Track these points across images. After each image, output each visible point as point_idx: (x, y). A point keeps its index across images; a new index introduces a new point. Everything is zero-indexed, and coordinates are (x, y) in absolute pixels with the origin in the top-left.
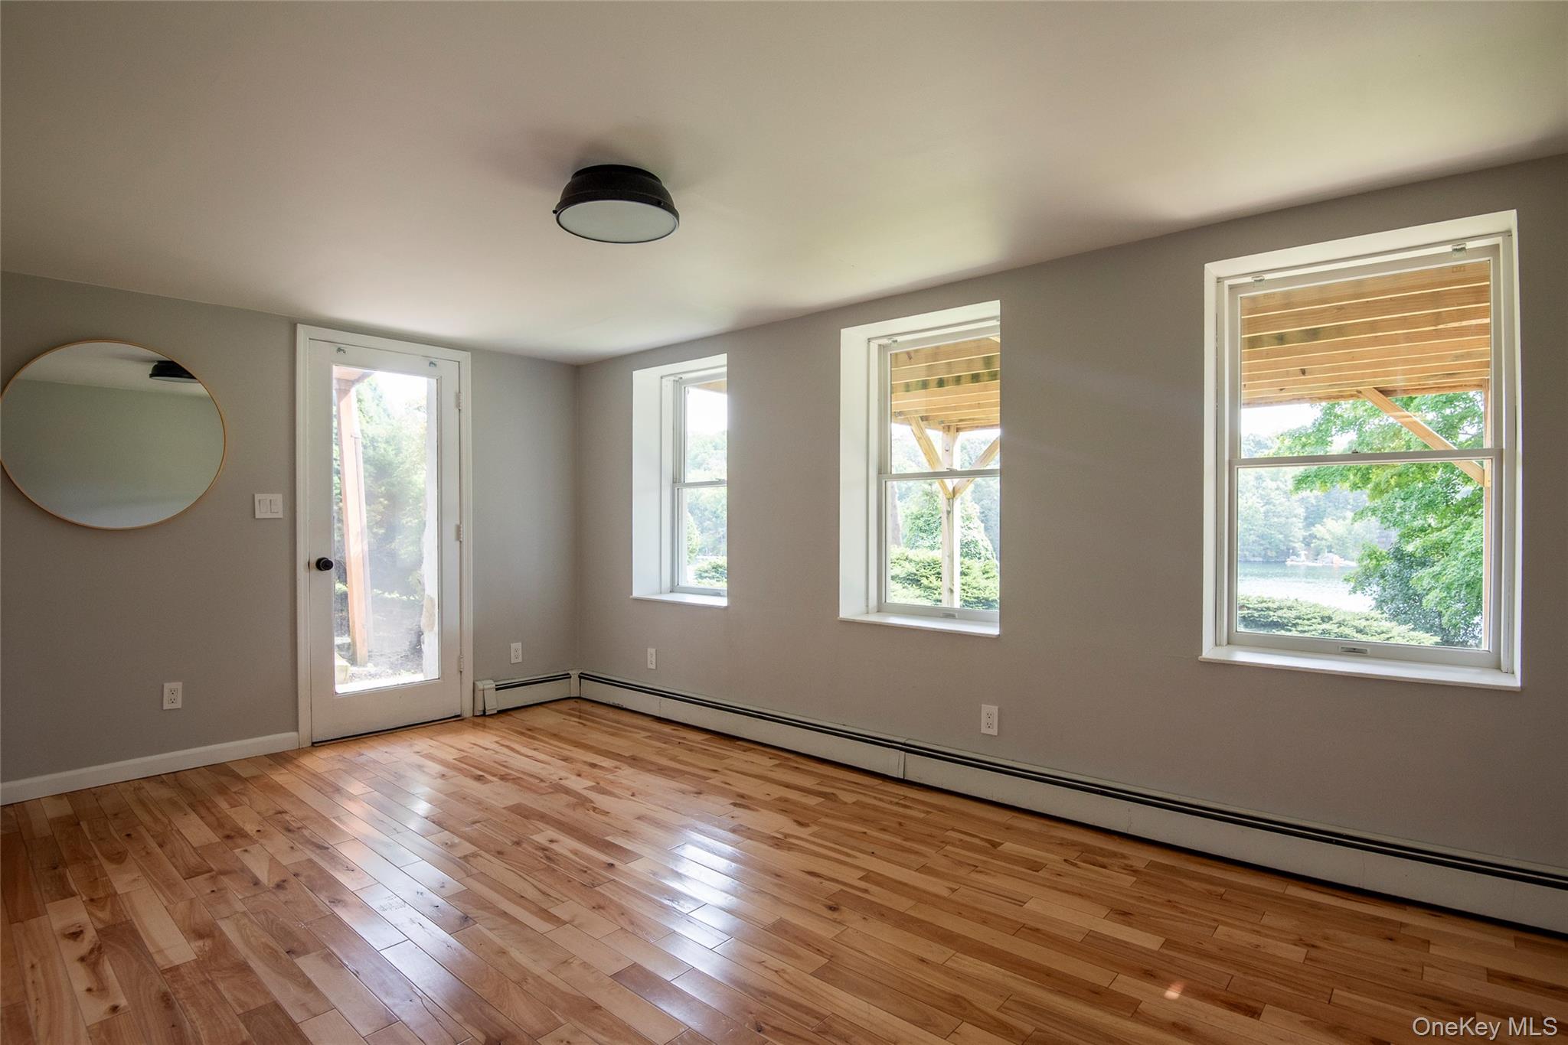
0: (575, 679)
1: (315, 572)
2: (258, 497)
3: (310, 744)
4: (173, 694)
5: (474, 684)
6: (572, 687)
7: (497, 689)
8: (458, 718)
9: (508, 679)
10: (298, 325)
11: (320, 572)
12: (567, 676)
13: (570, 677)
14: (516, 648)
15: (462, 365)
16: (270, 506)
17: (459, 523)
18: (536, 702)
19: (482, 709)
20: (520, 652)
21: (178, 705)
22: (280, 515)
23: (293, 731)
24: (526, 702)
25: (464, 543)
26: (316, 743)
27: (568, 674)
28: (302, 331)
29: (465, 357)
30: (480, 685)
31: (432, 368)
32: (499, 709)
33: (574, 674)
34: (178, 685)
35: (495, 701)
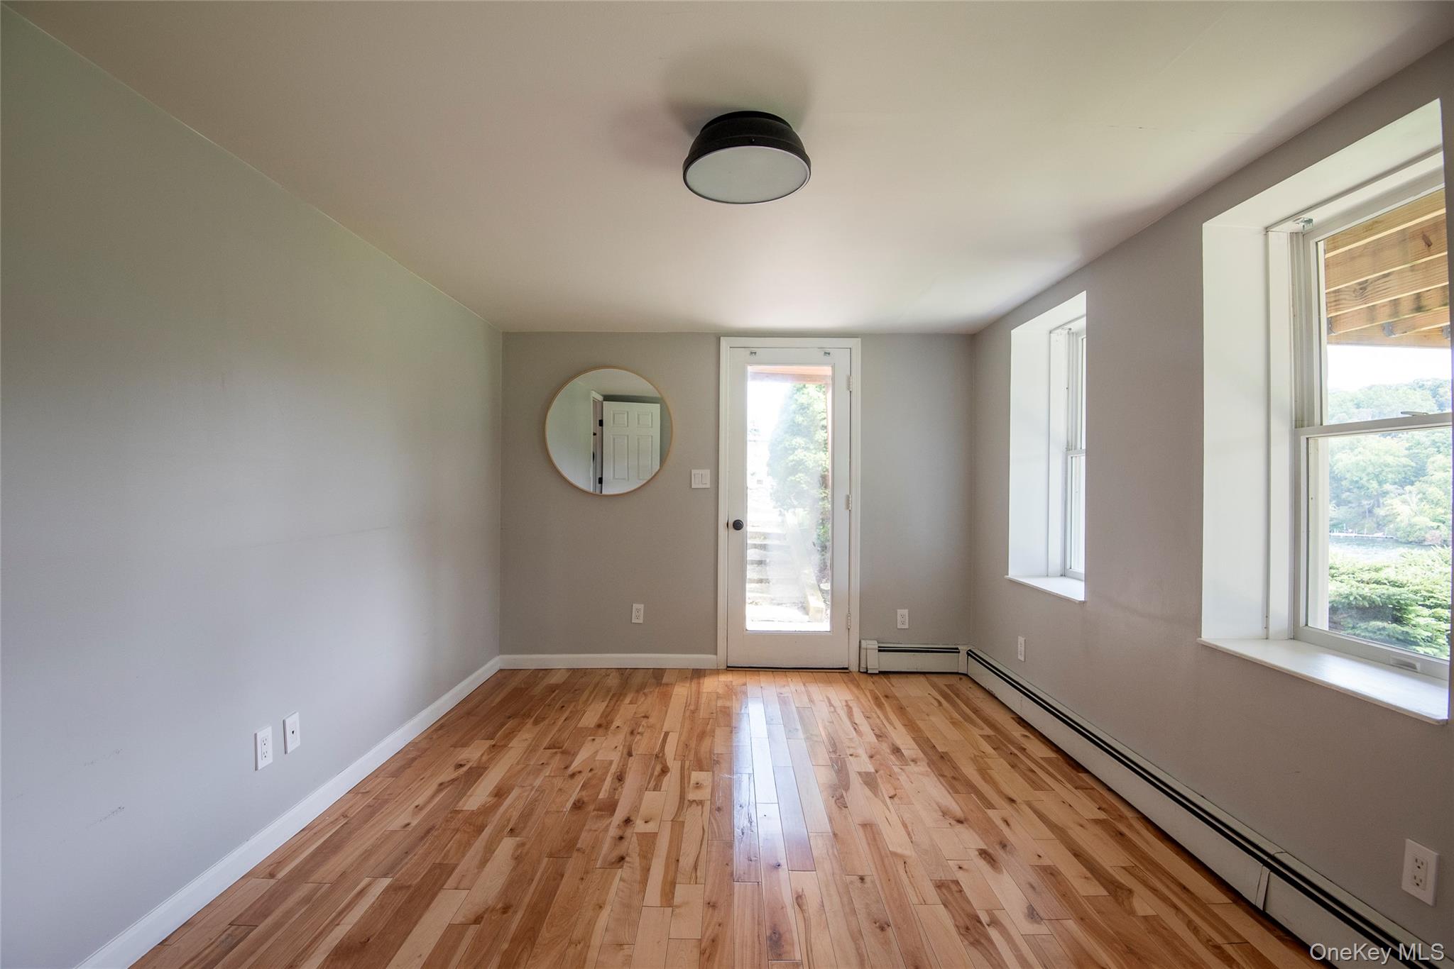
0: (963, 655)
1: (732, 530)
2: (693, 472)
3: (725, 667)
4: (638, 613)
5: (860, 642)
6: (959, 663)
7: (879, 651)
8: (844, 670)
9: (894, 643)
10: (722, 338)
11: (735, 531)
12: (956, 651)
13: (959, 652)
14: (902, 614)
15: (853, 351)
16: (701, 478)
17: (848, 494)
18: (919, 670)
19: (865, 666)
20: (907, 618)
21: (641, 621)
22: (708, 486)
23: (711, 653)
24: (908, 669)
25: (853, 511)
26: (729, 667)
27: (957, 649)
28: (723, 341)
29: (856, 343)
30: (864, 644)
31: (827, 357)
32: (880, 670)
33: (963, 649)
34: (641, 606)
35: (876, 662)
